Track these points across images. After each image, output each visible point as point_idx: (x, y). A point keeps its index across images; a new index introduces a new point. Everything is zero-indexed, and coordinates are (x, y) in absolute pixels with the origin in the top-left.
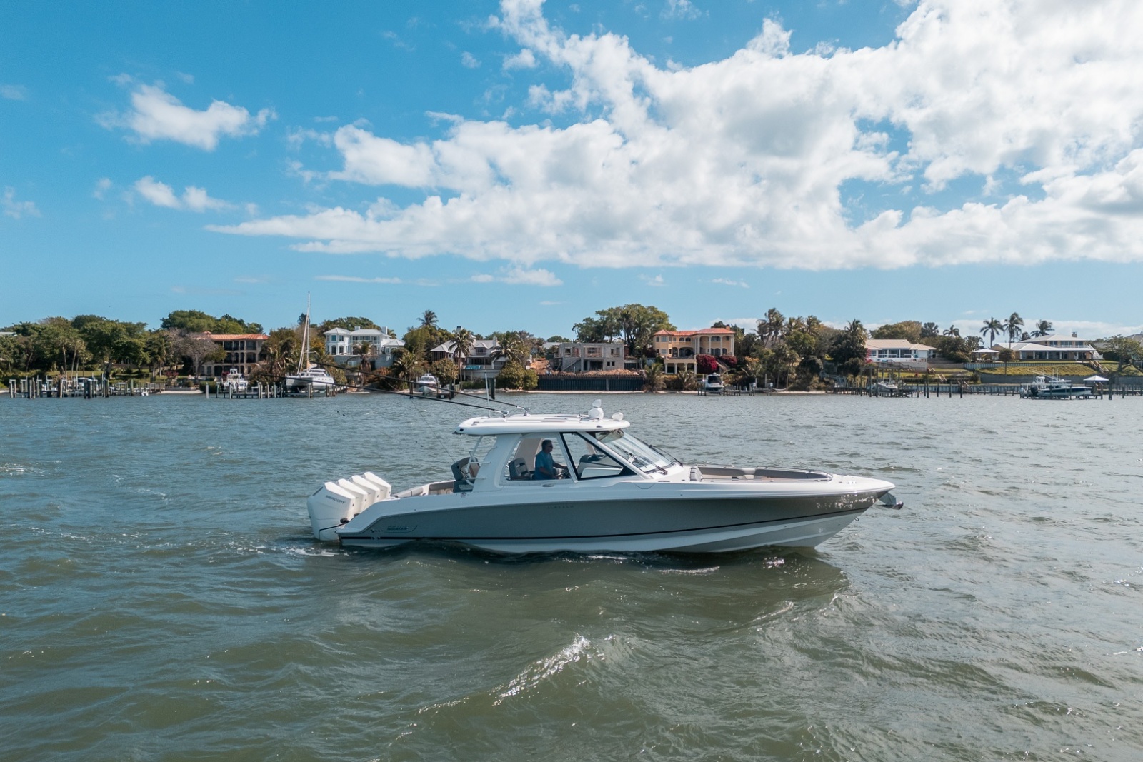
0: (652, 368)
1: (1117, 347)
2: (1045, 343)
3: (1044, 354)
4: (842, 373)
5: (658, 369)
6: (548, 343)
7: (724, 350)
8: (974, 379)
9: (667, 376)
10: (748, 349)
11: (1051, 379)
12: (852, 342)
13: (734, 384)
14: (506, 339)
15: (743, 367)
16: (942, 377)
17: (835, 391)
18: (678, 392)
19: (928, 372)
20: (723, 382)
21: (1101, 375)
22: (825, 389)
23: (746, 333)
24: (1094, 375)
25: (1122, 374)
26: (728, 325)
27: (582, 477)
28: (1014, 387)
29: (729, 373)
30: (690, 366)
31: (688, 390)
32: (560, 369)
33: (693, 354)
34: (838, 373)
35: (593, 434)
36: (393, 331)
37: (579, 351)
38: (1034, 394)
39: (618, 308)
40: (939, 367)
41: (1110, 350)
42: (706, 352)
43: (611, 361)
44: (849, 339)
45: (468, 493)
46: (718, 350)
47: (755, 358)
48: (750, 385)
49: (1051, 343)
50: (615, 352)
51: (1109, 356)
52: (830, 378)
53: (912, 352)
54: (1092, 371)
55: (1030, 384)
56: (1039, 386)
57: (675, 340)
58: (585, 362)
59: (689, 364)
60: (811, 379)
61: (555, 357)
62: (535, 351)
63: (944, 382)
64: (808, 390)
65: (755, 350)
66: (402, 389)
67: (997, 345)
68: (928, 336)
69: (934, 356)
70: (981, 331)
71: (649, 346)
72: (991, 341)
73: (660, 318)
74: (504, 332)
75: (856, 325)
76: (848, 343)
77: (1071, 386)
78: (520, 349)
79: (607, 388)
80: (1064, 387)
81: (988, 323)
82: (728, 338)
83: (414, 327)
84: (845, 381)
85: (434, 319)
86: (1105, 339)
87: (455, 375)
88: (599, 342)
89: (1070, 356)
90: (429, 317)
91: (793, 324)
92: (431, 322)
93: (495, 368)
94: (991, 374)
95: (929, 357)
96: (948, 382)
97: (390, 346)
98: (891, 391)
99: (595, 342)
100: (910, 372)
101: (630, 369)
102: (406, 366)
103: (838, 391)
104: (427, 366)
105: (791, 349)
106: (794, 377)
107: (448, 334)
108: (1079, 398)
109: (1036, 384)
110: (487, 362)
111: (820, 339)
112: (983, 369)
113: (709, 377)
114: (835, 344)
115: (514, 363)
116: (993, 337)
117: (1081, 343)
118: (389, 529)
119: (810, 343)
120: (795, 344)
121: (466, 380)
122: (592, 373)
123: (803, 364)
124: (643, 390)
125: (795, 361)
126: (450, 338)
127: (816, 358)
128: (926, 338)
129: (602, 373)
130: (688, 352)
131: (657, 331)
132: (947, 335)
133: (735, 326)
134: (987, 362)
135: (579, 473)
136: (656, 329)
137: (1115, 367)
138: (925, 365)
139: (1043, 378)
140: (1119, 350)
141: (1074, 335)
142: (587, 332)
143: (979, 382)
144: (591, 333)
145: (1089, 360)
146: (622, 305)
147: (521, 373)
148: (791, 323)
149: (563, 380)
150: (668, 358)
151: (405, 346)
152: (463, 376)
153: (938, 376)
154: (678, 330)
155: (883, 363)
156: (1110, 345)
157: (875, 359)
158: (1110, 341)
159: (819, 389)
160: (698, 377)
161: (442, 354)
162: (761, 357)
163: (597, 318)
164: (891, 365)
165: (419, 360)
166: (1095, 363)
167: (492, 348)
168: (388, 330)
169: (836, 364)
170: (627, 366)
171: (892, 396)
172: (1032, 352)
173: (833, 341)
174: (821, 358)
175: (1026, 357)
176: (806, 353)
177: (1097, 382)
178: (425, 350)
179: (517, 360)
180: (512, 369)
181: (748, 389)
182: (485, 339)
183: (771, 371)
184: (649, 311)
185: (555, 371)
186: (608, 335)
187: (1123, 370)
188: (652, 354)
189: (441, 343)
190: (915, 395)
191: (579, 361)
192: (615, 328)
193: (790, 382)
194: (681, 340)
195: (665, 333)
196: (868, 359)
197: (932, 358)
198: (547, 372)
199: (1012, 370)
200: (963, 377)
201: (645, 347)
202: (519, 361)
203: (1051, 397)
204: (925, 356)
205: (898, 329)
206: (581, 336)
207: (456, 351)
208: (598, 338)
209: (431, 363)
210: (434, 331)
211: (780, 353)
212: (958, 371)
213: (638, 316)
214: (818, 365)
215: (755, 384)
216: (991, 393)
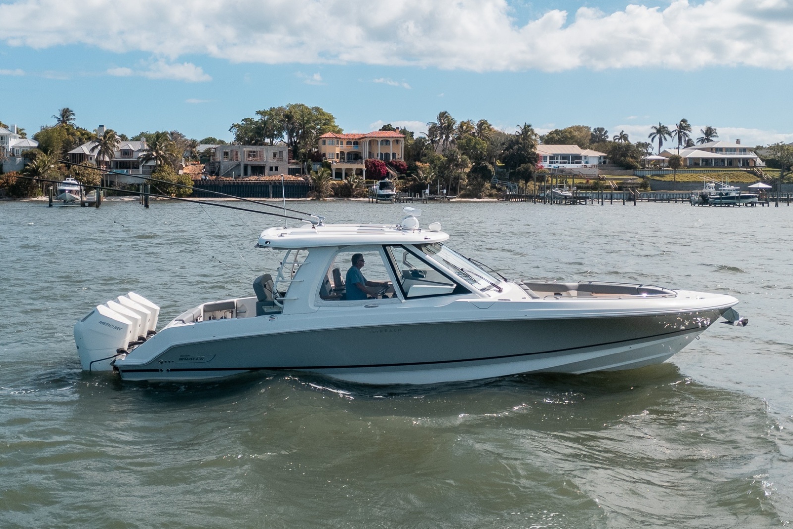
0: (319, 174)
1: (779, 154)
2: (711, 150)
3: (710, 161)
4: (514, 179)
5: (325, 175)
6: (201, 146)
7: (394, 155)
8: (644, 186)
9: (334, 182)
10: (418, 154)
11: (720, 186)
12: (524, 147)
13: (404, 191)
14: (155, 140)
15: (413, 173)
16: (613, 184)
17: (508, 198)
18: (346, 199)
19: (599, 179)
20: (395, 189)
21: (764, 182)
22: (496, 196)
23: (415, 137)
24: (758, 182)
25: (784, 181)
26: (398, 128)
27: (408, 296)
28: (683, 194)
29: (399, 179)
30: (359, 172)
31: (357, 197)
32: (217, 174)
33: (361, 158)
34: (510, 180)
35: (419, 246)
36: (23, 129)
37: (239, 154)
38: (705, 201)
39: (280, 108)
40: (610, 174)
41: (772, 157)
42: (375, 156)
43: (273, 165)
44: (521, 144)
45: (277, 316)
46: (387, 155)
47: (426, 163)
48: (423, 191)
49: (717, 150)
50: (277, 156)
51: (771, 163)
52: (502, 185)
53: (583, 158)
54: (755, 178)
55: (700, 191)
56: (710, 193)
57: (342, 143)
58: (246, 167)
59: (357, 169)
60: (483, 185)
61: (211, 160)
62: (188, 154)
63: (615, 189)
64: (480, 198)
65: (425, 155)
66: (35, 196)
67: (665, 151)
68: (597, 142)
69: (604, 162)
70: (650, 137)
71: (314, 150)
72: (659, 147)
73: (326, 120)
74: (152, 132)
75: (527, 129)
76: (519, 149)
77: (740, 194)
78: (173, 151)
79: (271, 195)
80: (733, 194)
81: (656, 128)
82: (397, 142)
83: (48, 126)
84: (517, 187)
85: (72, 117)
86: (768, 146)
87: (98, 180)
88: (260, 145)
89: (734, 163)
90: (66, 114)
91: (465, 127)
92: (68, 120)
93: (144, 173)
94: (661, 181)
95: (600, 163)
96: (620, 189)
97: (20, 147)
98: (566, 198)
99: (255, 144)
100: (581, 178)
101: (294, 174)
102: (40, 170)
103: (511, 198)
104: (64, 170)
105: (463, 154)
106: (465, 183)
107: (87, 134)
108: (746, 205)
109: (707, 191)
110: (135, 165)
111: (492, 144)
112: (652, 176)
113: (380, 183)
114: (507, 149)
115: (166, 167)
116: (661, 143)
117: (744, 150)
118: (181, 359)
119: (481, 148)
120: (466, 149)
121: (110, 186)
122: (253, 179)
123: (474, 169)
124: (308, 197)
125: (468, 167)
126: (90, 138)
127: (487, 164)
128: (596, 144)
129: (264, 178)
130: (355, 157)
131: (323, 134)
132: (617, 141)
133: (405, 129)
134: (656, 169)
135: (405, 291)
136: (322, 132)
137: (777, 174)
138: (596, 172)
139: (713, 185)
140: (781, 157)
141: (738, 142)
142: (246, 133)
143: (649, 189)
144: (251, 134)
145: (753, 167)
146: (284, 105)
147: (174, 178)
148: (462, 127)
149: (221, 185)
150: (336, 163)
151: (38, 147)
152: (107, 181)
153: (609, 183)
154: (344, 133)
155: (554, 169)
156: (772, 152)
157: (546, 165)
158: (771, 148)
159: (490, 196)
160: (367, 183)
161: (82, 156)
162: (432, 162)
163: (257, 118)
164: (562, 171)
165: (56, 163)
166: (758, 170)
167: (139, 151)
168: (17, 129)
169: (507, 170)
170: (292, 172)
171: (566, 203)
172: (698, 159)
173: (505, 146)
174: (492, 163)
175: (693, 163)
176: (478, 158)
177: (761, 189)
178: (62, 152)
179: (169, 164)
180: (163, 174)
181: (421, 196)
182: (131, 140)
183: (442, 177)
184: (314, 112)
185: (212, 176)
186: (268, 137)
187: (785, 178)
188: (318, 158)
189: (80, 145)
190: (589, 202)
191: (239, 165)
192: (277, 130)
193: (461, 189)
194: (349, 143)
195: (331, 136)
196: (539, 165)
197: (602, 164)
198: (203, 177)
199: (681, 177)
200: (634, 184)
201: (311, 150)
202: (171, 165)
203: (721, 204)
204: (596, 162)
205: (567, 134)
206: (239, 138)
207: (99, 153)
208: (258, 141)
209: (69, 167)
210: (71, 131)
211: (451, 159)
212: (628, 177)
213: (302, 116)
214: (490, 171)
215: (427, 191)
216: (662, 200)
